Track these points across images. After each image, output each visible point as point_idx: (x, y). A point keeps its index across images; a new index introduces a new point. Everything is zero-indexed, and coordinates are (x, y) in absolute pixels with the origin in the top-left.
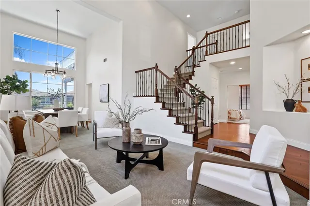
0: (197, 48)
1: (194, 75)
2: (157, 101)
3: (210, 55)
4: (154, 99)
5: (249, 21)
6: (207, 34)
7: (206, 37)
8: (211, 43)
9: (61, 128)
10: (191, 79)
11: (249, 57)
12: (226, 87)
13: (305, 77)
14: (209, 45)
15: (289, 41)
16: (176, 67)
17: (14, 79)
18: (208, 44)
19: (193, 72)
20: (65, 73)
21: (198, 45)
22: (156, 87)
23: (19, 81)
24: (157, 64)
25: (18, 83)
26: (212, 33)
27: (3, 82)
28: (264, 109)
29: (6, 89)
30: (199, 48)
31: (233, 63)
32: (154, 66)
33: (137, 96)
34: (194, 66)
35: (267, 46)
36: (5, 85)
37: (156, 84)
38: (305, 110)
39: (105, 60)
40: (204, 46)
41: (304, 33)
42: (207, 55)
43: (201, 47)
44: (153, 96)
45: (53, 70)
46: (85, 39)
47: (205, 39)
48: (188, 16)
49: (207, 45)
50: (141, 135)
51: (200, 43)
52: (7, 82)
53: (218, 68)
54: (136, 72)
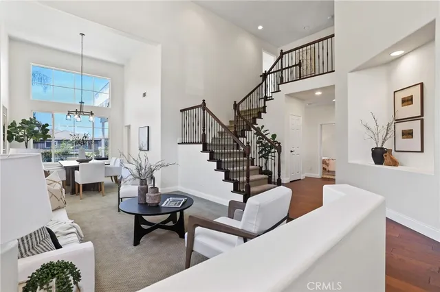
0: (269, 73)
1: (265, 112)
2: (205, 150)
3: (286, 83)
4: (200, 147)
5: (333, 36)
6: (282, 54)
7: (281, 57)
8: (287, 66)
9: (83, 185)
10: (260, 117)
11: (334, 86)
12: (319, 126)
13: (399, 117)
14: (285, 69)
15: (376, 66)
16: (235, 102)
17: (31, 123)
18: (284, 67)
19: (264, 107)
20: (92, 114)
21: (271, 69)
22: (204, 131)
23: (39, 126)
24: (204, 101)
25: (36, 128)
26: (288, 52)
27: (19, 127)
28: (350, 162)
29: (22, 136)
30: (272, 73)
31: (319, 93)
32: (201, 103)
33: (182, 143)
34: (266, 99)
35: (352, 72)
36: (20, 131)
37: (204, 128)
38: (395, 163)
39: (144, 95)
40: (279, 71)
41: (392, 55)
42: (282, 82)
43: (274, 72)
44: (198, 143)
45: (76, 111)
46: (122, 66)
47: (280, 61)
48: (260, 28)
49: (282, 69)
50: (156, 194)
51: (273, 67)
52: (23, 128)
53: (302, 100)
54: (181, 111)
